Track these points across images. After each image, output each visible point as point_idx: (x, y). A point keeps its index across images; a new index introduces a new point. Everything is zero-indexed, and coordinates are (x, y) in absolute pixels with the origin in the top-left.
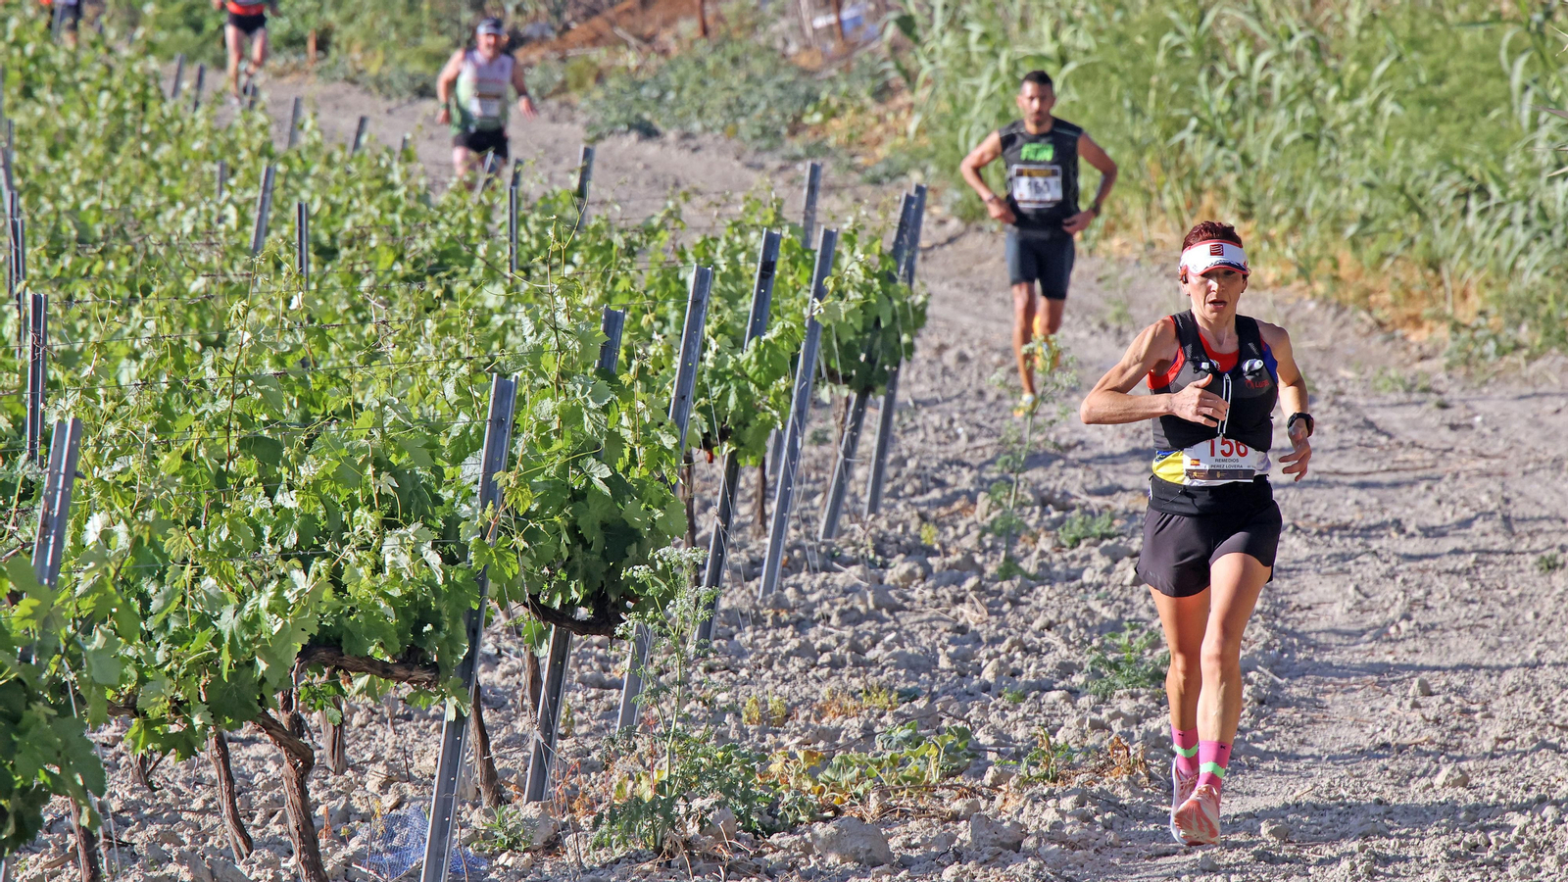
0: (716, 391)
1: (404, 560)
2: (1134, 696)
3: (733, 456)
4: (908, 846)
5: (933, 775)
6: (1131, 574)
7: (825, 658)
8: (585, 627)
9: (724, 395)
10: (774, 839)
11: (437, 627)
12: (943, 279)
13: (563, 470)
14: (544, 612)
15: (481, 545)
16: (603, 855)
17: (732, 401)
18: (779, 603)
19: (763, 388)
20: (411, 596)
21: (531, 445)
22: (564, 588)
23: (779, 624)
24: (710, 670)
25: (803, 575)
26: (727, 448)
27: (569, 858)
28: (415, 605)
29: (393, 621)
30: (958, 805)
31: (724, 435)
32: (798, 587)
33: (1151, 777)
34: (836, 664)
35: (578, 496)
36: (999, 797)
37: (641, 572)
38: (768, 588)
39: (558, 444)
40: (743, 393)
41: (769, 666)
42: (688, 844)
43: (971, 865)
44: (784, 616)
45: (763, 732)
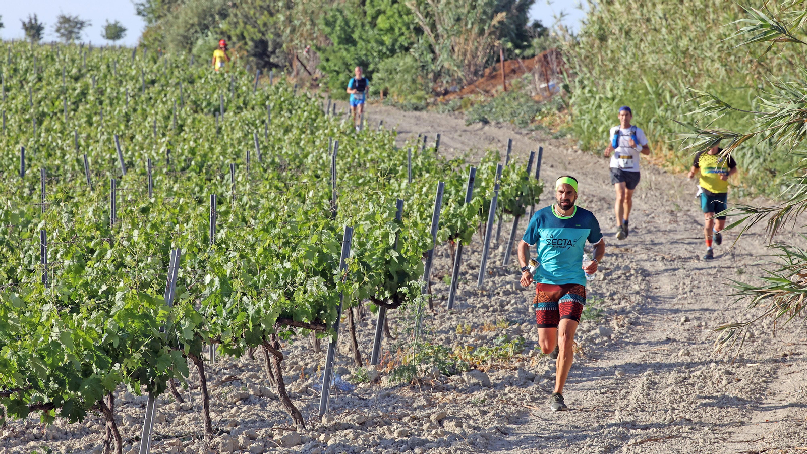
0: (454, 221)
1: (314, 288)
2: (589, 322)
3: (460, 242)
4: (497, 379)
5: (511, 354)
6: (602, 277)
7: (491, 309)
8: (391, 306)
9: (457, 222)
10: (453, 377)
11: (325, 312)
12: (574, 170)
13: (383, 254)
14: (377, 302)
15: (341, 284)
16: (393, 384)
17: (459, 224)
18: (483, 289)
19: (469, 219)
20: (317, 301)
21: (372, 245)
22: (383, 293)
23: (483, 295)
24: (452, 314)
25: (497, 278)
26: (458, 240)
27: (382, 385)
28: (318, 304)
29: (310, 310)
30: (517, 364)
31: (457, 235)
32: (493, 282)
33: (584, 353)
34: (494, 311)
35: (388, 263)
36: (531, 362)
37: (404, 289)
38: (480, 283)
39: (381, 245)
40: (463, 221)
41: (472, 312)
42: (420, 381)
43: (514, 387)
44: (485, 293)
45: (462, 337)
